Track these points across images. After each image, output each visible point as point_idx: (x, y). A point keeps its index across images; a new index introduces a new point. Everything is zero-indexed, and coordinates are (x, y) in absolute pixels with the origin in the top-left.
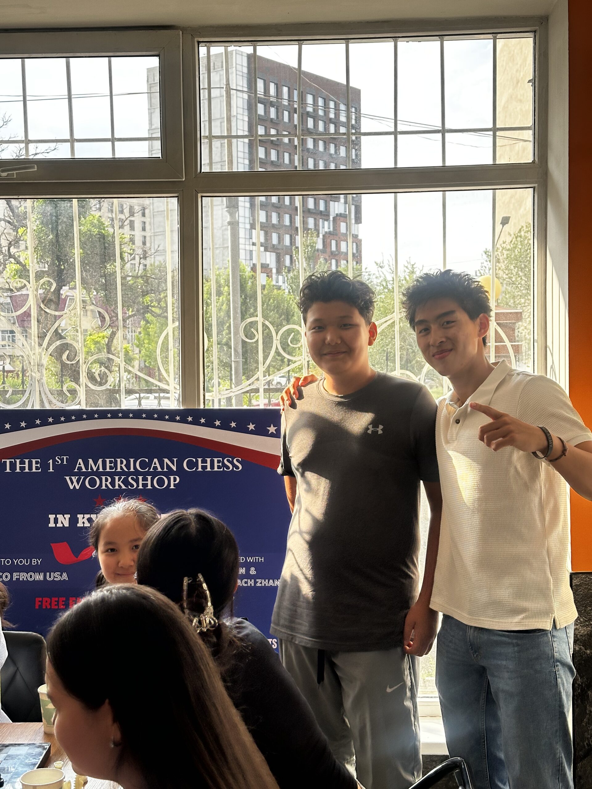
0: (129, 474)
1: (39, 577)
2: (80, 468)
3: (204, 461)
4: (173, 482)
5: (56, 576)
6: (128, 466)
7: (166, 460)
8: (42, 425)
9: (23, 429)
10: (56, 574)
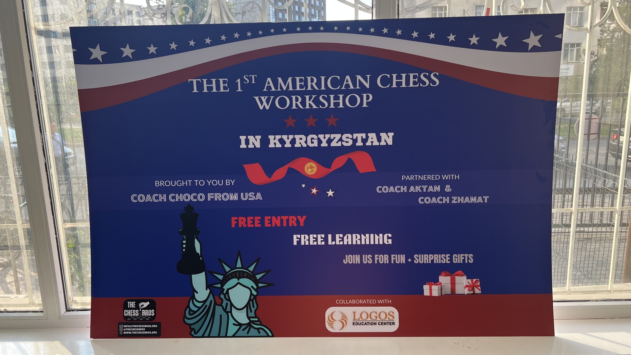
0: (320, 93)
1: (234, 197)
2: (269, 88)
3: (399, 77)
4: (366, 100)
5: (250, 196)
6: (319, 84)
7: (359, 77)
8: (227, 41)
9: (208, 46)
10: (251, 194)
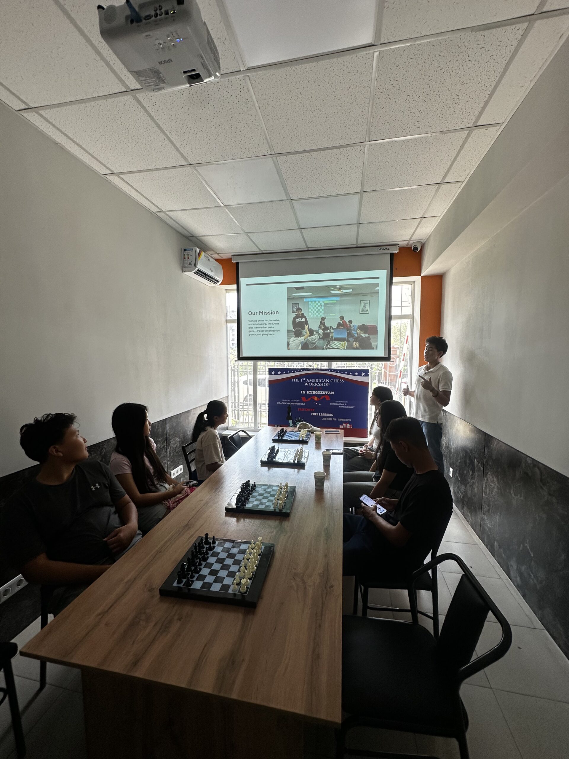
0: (318, 383)
1: (299, 404)
2: (308, 381)
3: (335, 380)
4: (328, 384)
6: (318, 381)
7: (327, 380)
9: (296, 372)
10: (303, 403)
